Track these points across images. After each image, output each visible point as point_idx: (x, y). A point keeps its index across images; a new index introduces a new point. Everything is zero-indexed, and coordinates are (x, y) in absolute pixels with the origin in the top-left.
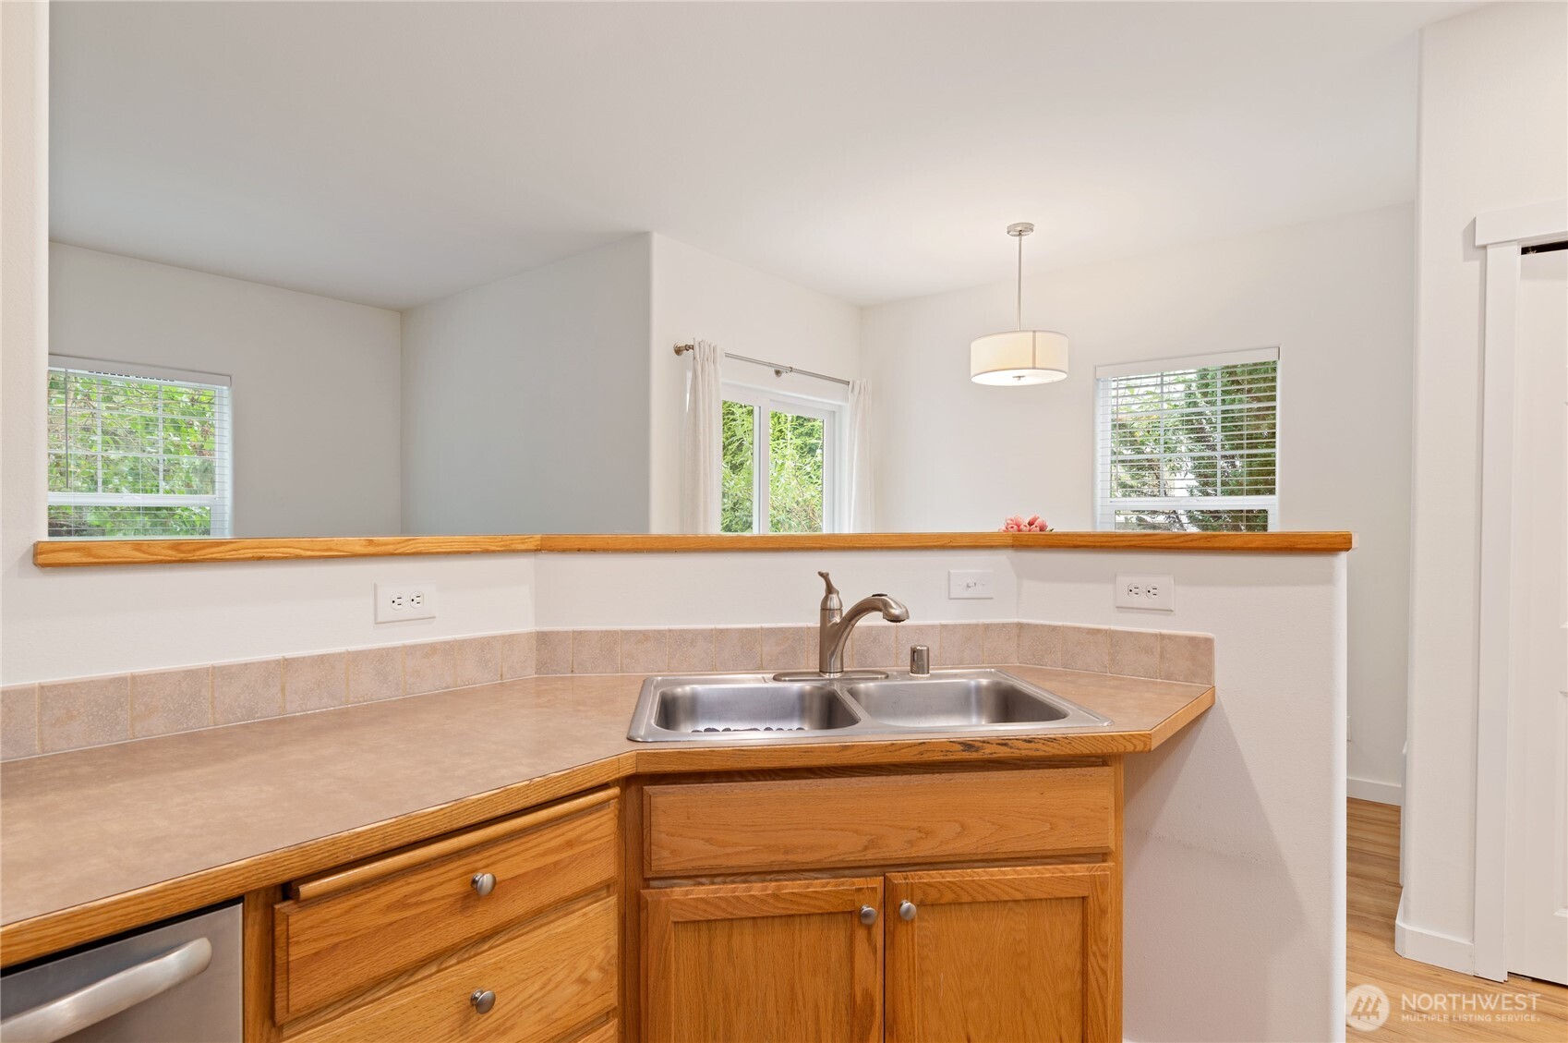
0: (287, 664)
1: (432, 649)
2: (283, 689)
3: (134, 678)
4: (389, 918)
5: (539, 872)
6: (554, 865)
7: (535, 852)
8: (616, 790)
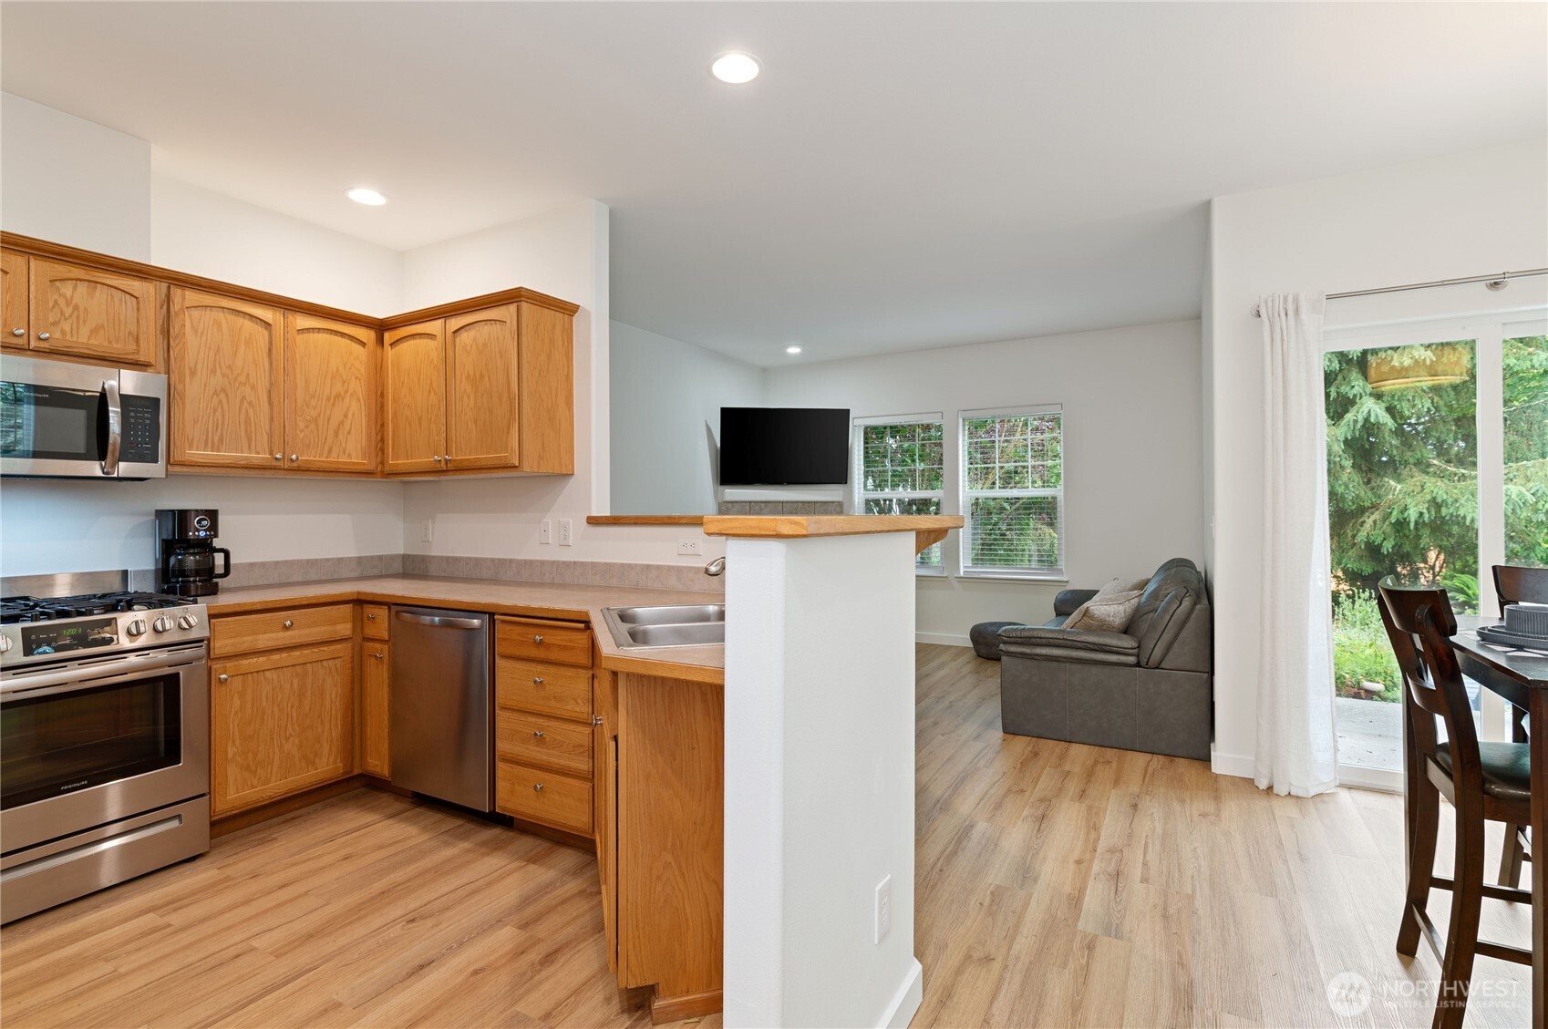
0: (648, 566)
1: (698, 570)
2: (646, 577)
4: (518, 638)
5: (559, 646)
6: (566, 646)
7: (559, 638)
8: (582, 626)
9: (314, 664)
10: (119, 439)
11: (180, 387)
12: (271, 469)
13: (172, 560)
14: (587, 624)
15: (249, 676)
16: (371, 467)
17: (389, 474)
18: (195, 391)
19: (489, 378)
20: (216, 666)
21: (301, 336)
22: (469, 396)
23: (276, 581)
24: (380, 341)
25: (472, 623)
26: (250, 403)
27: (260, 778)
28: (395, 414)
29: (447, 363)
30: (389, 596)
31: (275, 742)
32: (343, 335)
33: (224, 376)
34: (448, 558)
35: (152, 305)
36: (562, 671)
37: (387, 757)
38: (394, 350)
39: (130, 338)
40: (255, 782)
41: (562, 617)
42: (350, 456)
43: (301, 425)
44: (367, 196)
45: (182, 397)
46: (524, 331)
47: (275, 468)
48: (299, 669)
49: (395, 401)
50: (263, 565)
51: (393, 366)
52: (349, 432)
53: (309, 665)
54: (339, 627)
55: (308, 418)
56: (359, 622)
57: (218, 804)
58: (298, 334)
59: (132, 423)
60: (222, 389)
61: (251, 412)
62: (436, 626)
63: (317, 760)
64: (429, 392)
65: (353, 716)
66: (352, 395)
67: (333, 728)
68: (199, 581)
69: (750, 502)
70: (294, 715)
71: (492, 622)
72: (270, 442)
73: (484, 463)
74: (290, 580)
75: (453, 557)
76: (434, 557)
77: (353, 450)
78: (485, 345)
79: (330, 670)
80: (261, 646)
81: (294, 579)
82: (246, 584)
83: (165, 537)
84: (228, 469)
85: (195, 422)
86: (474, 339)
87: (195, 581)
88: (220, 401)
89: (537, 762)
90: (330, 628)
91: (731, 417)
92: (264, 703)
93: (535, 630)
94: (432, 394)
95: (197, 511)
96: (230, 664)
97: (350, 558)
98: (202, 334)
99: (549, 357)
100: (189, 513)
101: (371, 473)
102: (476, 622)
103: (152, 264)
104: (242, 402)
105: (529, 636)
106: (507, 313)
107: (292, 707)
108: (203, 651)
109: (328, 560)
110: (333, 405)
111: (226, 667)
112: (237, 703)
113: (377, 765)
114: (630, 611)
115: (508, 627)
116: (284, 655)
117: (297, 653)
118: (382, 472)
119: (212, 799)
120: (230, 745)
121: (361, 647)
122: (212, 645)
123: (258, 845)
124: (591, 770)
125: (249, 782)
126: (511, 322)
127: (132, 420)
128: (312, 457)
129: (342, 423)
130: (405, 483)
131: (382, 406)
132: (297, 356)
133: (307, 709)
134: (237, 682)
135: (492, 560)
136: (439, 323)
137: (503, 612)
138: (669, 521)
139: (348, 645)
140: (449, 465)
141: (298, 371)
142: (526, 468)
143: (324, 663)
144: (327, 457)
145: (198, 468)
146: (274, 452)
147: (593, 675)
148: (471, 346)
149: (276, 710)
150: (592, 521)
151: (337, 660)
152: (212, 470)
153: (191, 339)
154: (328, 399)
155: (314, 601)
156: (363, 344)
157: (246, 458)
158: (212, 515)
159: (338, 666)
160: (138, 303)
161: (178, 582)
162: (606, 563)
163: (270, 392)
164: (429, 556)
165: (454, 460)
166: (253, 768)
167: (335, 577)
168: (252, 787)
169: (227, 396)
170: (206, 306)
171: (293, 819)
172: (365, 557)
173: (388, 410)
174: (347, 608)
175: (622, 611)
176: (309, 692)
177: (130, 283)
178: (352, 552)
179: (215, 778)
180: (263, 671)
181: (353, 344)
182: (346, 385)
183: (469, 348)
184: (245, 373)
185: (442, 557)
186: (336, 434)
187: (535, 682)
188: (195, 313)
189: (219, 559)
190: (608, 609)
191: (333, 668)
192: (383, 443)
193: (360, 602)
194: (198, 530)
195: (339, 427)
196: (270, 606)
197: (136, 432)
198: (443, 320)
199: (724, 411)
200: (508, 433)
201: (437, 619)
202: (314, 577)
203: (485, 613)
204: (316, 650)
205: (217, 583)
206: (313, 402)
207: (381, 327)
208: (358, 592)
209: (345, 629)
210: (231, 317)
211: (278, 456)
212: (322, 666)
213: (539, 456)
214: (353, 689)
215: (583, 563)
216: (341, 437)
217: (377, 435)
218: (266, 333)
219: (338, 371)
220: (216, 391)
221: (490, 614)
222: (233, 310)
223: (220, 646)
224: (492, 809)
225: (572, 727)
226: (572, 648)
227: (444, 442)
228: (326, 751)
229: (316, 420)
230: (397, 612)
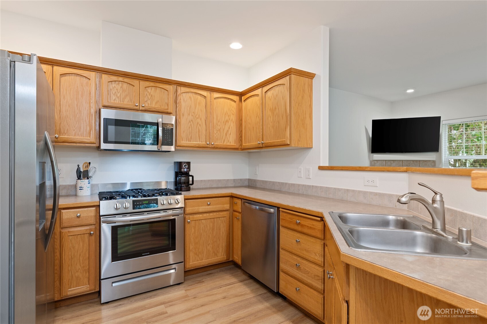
0: (348, 190)
1: (376, 194)
2: (347, 195)
3: (329, 187)
4: (289, 220)
5: (308, 226)
6: (311, 227)
7: (307, 223)
8: (319, 219)
9: (217, 219)
10: (162, 138)
11: (179, 120)
12: (206, 148)
13: (178, 178)
14: (322, 219)
15: (197, 221)
16: (237, 147)
17: (243, 149)
18: (183, 121)
19: (278, 108)
20: (187, 217)
21: (215, 100)
22: (270, 117)
23: (208, 186)
24: (241, 100)
25: (270, 210)
26: (200, 125)
27: (200, 258)
28: (245, 127)
29: (263, 104)
30: (241, 195)
31: (205, 245)
32: (228, 99)
33: (192, 116)
34: (263, 181)
35: (172, 93)
36: (309, 238)
37: (240, 257)
38: (245, 103)
39: (166, 105)
40: (198, 259)
41: (309, 214)
42: (230, 142)
43: (215, 132)
44: (236, 46)
45: (180, 123)
46: (292, 87)
47: (207, 147)
48: (212, 220)
49: (245, 122)
50: (205, 181)
51: (245, 109)
52: (230, 134)
53: (215, 219)
54: (225, 206)
55: (217, 129)
56: (232, 204)
57: (187, 265)
58: (214, 99)
59: (166, 133)
60: (192, 120)
61: (200, 128)
62: (257, 210)
63: (218, 254)
64: (257, 117)
65: (230, 239)
66: (231, 121)
67: (223, 243)
68: (185, 186)
69: (386, 161)
70: (211, 236)
71: (279, 211)
72: (206, 138)
73: (276, 144)
74: (213, 187)
75: (265, 181)
76: (258, 180)
77: (231, 140)
78: (277, 95)
79: (222, 221)
80: (200, 211)
81: (214, 186)
82: (200, 187)
83: (176, 171)
84: (193, 148)
85: (184, 132)
86: (273, 94)
87: (184, 186)
88: (191, 125)
89: (297, 277)
90: (222, 206)
91: (377, 124)
92: (201, 231)
93: (297, 218)
94: (258, 118)
95: (184, 162)
96: (191, 216)
97: (231, 180)
98: (186, 101)
99: (303, 97)
100: (182, 163)
101: (238, 149)
102: (272, 210)
103: (172, 79)
104: (197, 124)
105: (294, 220)
106: (285, 80)
107: (210, 234)
108: (182, 212)
109: (224, 180)
110: (225, 124)
111: (190, 217)
112: (193, 230)
113: (237, 259)
114: (344, 215)
115: (285, 214)
116: (208, 215)
117: (211, 214)
118: (241, 148)
119: (185, 263)
120: (191, 245)
121: (233, 214)
122: (186, 209)
123: (198, 283)
124: (323, 289)
125: (197, 259)
126: (287, 84)
127: (166, 132)
128: (218, 143)
129: (228, 131)
130: (249, 152)
131: (241, 124)
132: (214, 106)
133: (215, 235)
134: (193, 222)
135: (279, 183)
136: (260, 90)
137: (283, 207)
138: (360, 169)
139: (228, 212)
140: (263, 145)
141: (214, 113)
142: (293, 145)
143: (220, 218)
144: (223, 143)
145: (184, 148)
146: (207, 142)
147: (324, 243)
148: (272, 97)
149: (205, 234)
150: (321, 168)
151: (224, 218)
152: (189, 148)
153: (183, 104)
154: (224, 122)
155: (217, 196)
156: (235, 102)
157: (199, 144)
158: (189, 163)
159: (225, 220)
160: (168, 93)
161: (179, 186)
162: (327, 187)
163: (206, 120)
164: (257, 180)
165: (265, 143)
166: (198, 254)
167: (226, 186)
168: (198, 261)
169: (193, 122)
170: (187, 92)
171: (210, 274)
172: (236, 179)
173: (243, 125)
174: (228, 199)
175: (340, 214)
176: (215, 229)
177: (165, 86)
178: (232, 177)
179: (186, 256)
180: (201, 220)
181: (232, 102)
182: (229, 117)
183: (271, 97)
184: (198, 115)
185: (261, 181)
186: (226, 135)
187: (297, 241)
188: (184, 95)
189: (191, 178)
190: (332, 212)
191: (223, 220)
192: (241, 138)
193: (232, 197)
194: (185, 169)
195: (227, 133)
196: (203, 197)
197: (167, 136)
198: (261, 88)
199: (374, 121)
200: (286, 131)
201: (258, 207)
202: (220, 186)
203: (276, 207)
204: (218, 213)
205: (190, 187)
206: (219, 124)
207: (241, 95)
208: (231, 193)
209: (227, 206)
210: (194, 95)
211: (208, 143)
212: (220, 219)
213: (298, 140)
214: (230, 229)
215: (316, 187)
216: (227, 136)
217: (239, 135)
218: (205, 100)
219: (227, 111)
220: (190, 121)
221: (278, 208)
222: (195, 93)
223: (189, 210)
224: (278, 291)
225: (314, 266)
226: (314, 229)
227: (261, 136)
228: (221, 251)
229: (220, 130)
230: (244, 202)
